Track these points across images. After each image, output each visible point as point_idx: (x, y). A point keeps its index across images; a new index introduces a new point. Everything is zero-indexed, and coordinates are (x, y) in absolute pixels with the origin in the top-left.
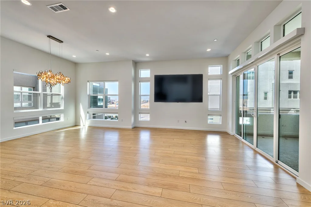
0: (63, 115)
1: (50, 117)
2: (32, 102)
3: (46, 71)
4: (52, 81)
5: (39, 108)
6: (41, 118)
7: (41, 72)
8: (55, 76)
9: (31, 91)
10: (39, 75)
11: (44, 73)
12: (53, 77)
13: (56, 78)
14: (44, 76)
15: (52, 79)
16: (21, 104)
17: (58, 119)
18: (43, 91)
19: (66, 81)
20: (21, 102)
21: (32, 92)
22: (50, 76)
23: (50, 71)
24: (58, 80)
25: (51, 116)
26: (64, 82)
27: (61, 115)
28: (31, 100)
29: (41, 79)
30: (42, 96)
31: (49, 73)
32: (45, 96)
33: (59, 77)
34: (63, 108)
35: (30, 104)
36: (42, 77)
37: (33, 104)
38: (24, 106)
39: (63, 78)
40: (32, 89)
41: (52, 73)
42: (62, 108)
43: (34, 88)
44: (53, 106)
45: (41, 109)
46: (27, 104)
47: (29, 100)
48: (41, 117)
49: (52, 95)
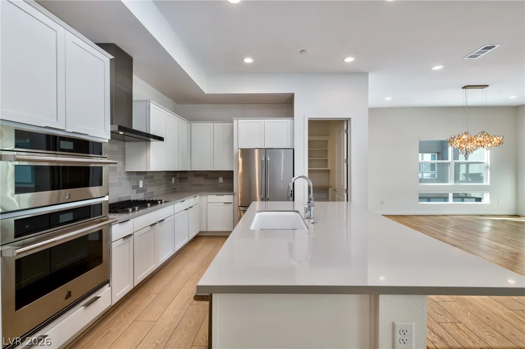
0: (488, 194)
1: (464, 195)
2: (436, 172)
3: (460, 134)
4: (469, 147)
5: (449, 181)
6: (451, 196)
7: (453, 137)
8: (475, 139)
9: (435, 160)
10: (451, 141)
11: (457, 137)
12: (471, 140)
13: (475, 142)
14: (457, 142)
15: (470, 144)
16: (423, 175)
17: (479, 200)
18: (454, 160)
19: (493, 143)
20: (422, 173)
21: (437, 161)
22: (466, 140)
23: (466, 133)
24: (479, 144)
25: (466, 194)
26: (489, 145)
27: (485, 194)
28: (435, 170)
29: (453, 145)
30: (453, 165)
31: (464, 137)
32: (457, 166)
33: (481, 139)
34: (489, 184)
35: (433, 176)
36: (455, 143)
37: (438, 175)
38: (427, 178)
39: (488, 139)
40: (436, 155)
41: (469, 135)
42: (487, 182)
43: (438, 153)
44: (470, 180)
45: (451, 183)
46: (429, 174)
47: (431, 170)
48: (452, 194)
49: (468, 164)
